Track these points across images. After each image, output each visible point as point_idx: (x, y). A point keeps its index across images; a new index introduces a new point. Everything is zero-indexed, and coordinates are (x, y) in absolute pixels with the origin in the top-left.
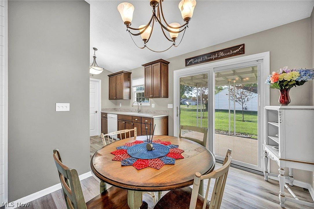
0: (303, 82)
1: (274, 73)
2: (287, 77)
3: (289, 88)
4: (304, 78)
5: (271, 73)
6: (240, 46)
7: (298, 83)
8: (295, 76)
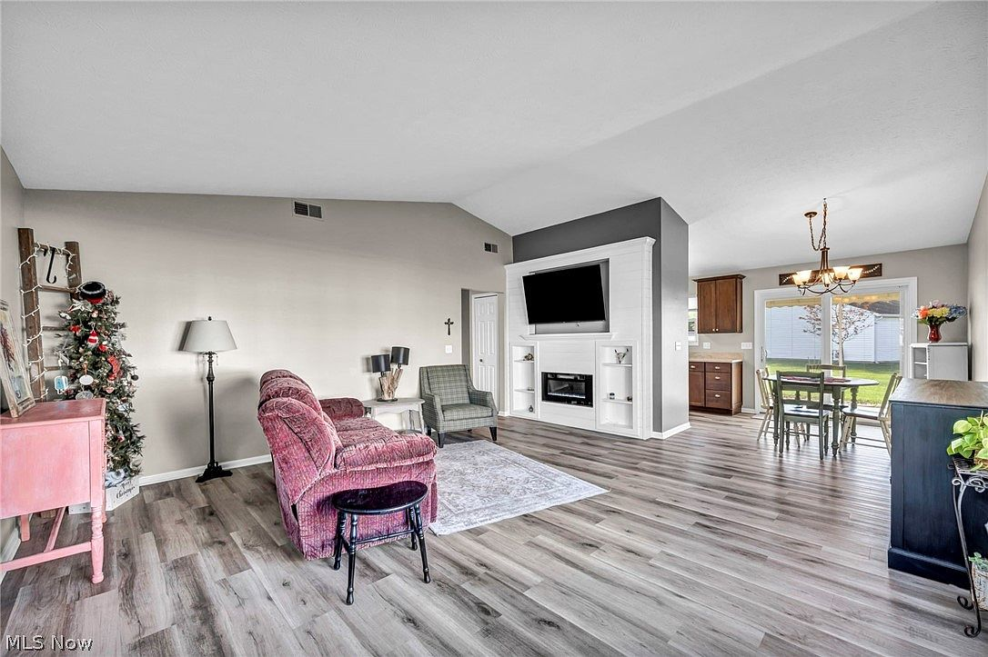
0: (953, 319)
1: (922, 308)
2: (937, 313)
3: (940, 324)
4: (954, 315)
5: (918, 306)
6: (876, 265)
7: (948, 319)
8: (945, 312)
